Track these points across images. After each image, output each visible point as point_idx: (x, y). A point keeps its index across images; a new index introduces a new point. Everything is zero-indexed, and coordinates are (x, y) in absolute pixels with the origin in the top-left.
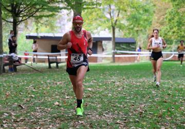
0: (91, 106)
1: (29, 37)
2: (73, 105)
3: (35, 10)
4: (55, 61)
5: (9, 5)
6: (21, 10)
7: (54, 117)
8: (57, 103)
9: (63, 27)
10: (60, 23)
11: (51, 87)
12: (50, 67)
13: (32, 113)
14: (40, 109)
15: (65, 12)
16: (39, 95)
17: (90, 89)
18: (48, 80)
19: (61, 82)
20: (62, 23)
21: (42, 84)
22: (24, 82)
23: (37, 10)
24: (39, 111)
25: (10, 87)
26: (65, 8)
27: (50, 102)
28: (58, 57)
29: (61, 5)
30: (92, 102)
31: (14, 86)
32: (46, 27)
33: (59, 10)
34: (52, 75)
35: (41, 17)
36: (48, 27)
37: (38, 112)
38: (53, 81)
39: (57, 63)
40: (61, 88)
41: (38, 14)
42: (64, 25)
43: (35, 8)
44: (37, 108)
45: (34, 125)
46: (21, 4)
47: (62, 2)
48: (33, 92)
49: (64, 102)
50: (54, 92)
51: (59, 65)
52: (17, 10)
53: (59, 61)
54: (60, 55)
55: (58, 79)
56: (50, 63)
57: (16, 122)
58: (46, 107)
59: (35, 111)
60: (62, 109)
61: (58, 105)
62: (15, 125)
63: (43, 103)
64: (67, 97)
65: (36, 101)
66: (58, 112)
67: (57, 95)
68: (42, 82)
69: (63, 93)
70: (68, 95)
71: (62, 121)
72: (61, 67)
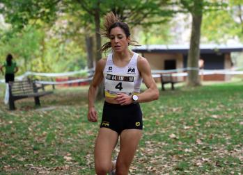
0: (217, 138)
2: (194, 138)
3: (142, 16)
4: (169, 80)
5: (109, 10)
6: (125, 16)
7: (170, 154)
8: (173, 136)
9: (179, 36)
10: (175, 31)
11: (165, 114)
12: (163, 89)
13: (142, 149)
14: (152, 143)
15: (181, 16)
16: (149, 125)
17: (215, 116)
18: (161, 105)
19: (177, 108)
20: (178, 31)
21: (153, 111)
23: (145, 16)
24: (150, 145)
26: (180, 11)
27: (164, 134)
28: (174, 75)
29: (176, 8)
30: (219, 134)
32: (157, 37)
33: (174, 14)
34: (166, 99)
35: (150, 24)
36: (160, 37)
37: (149, 147)
38: (167, 107)
39: (173, 83)
40: (178, 115)
41: (146, 21)
42: (180, 33)
43: (142, 13)
44: (148, 142)
45: (145, 165)
46: (124, 9)
47: (176, 3)
49: (182, 134)
50: (169, 121)
51: (176, 85)
53: (174, 80)
54: (176, 72)
55: (174, 104)
56: (163, 83)
58: (160, 141)
59: (145, 146)
60: (180, 142)
61: (175, 138)
63: (155, 136)
64: (186, 127)
65: (146, 134)
66: (175, 147)
67: (173, 125)
68: (154, 109)
69: (181, 123)
70: (187, 125)
71: (181, 158)
72: (178, 89)
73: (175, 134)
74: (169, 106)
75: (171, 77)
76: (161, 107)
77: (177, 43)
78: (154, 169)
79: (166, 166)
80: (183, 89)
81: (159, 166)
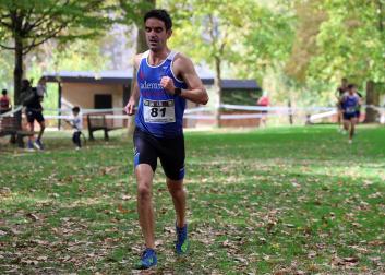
0: (172, 214)
1: (48, 79)
3: (59, 24)
4: (101, 125)
5: (6, 13)
6: (31, 23)
7: (99, 236)
9: (117, 58)
10: (111, 50)
11: (92, 178)
12: (91, 138)
13: (55, 229)
14: (70, 221)
15: (122, 28)
16: (67, 193)
18: (87, 162)
19: (112, 168)
20: (115, 50)
21: (75, 172)
22: (37, 167)
23: (64, 25)
24: (69, 224)
25: (10, 177)
26: (119, 21)
28: (108, 117)
29: (113, 15)
31: (18, 177)
32: (83, 58)
33: (107, 26)
34: (95, 154)
35: (72, 38)
36: (87, 61)
37: (66, 227)
38: (96, 165)
39: (106, 130)
40: (114, 178)
41: (65, 32)
42: (119, 54)
43: (61, 21)
44: (66, 219)
45: (59, 253)
46: (31, 12)
47: (114, 8)
48: (57, 187)
49: (118, 206)
50: (99, 187)
51: (111, 134)
52: (24, 22)
53: (109, 126)
54: (112, 113)
55: (107, 160)
56: (92, 130)
57: (20, 247)
58: (83, 217)
59: (60, 224)
60: (114, 219)
62: (19, 254)
63: (76, 209)
64: (125, 197)
65: (62, 206)
66: (107, 227)
67: (105, 193)
68: (75, 168)
69: (117, 189)
70: (126, 193)
71: (115, 243)
72: (115, 141)
73: (108, 206)
74: (100, 164)
75: (104, 119)
76: (88, 166)
77: (115, 69)
78: (74, 259)
79: (92, 255)
80: (122, 140)
81: (81, 256)
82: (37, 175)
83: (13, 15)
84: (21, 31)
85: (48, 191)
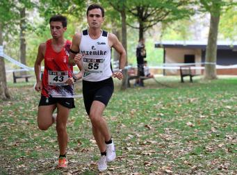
0: (230, 127)
1: (158, 46)
2: (209, 126)
3: (164, 13)
4: (188, 73)
5: (134, 7)
6: (149, 13)
7: (186, 139)
8: (190, 123)
9: (198, 33)
10: (195, 28)
11: (183, 104)
12: (182, 81)
13: (161, 135)
14: (170, 130)
16: (168, 113)
17: (229, 107)
18: (179, 95)
19: (194, 99)
20: (197, 28)
21: (172, 101)
22: (151, 98)
23: (167, 14)
24: (169, 132)
25: (136, 103)
27: (180, 121)
28: (192, 68)
30: (232, 123)
31: (140, 103)
32: (178, 33)
34: (184, 91)
36: (180, 34)
37: (167, 133)
38: (185, 97)
39: (191, 76)
40: (195, 105)
42: (199, 31)
43: (165, 11)
44: (167, 129)
45: (163, 149)
46: (148, 7)
47: (196, 3)
48: (162, 110)
49: (198, 122)
50: (187, 110)
51: (194, 78)
52: (144, 13)
53: (193, 74)
54: (194, 66)
55: (192, 94)
56: (183, 76)
57: (142, 144)
58: (177, 127)
59: (164, 132)
60: (196, 130)
61: (191, 126)
62: (140, 148)
63: (173, 123)
64: (201, 116)
65: (165, 121)
66: (191, 134)
67: (190, 114)
68: (173, 99)
69: (198, 112)
70: (202, 114)
71: (196, 144)
72: (196, 81)
73: (192, 122)
74: (187, 96)
75: (190, 70)
76: (180, 98)
77: (197, 40)
78: (172, 153)
79: (182, 151)
80: (201, 82)
81: (176, 151)
82: (151, 102)
83: (138, 8)
84: (142, 18)
85: (157, 112)
